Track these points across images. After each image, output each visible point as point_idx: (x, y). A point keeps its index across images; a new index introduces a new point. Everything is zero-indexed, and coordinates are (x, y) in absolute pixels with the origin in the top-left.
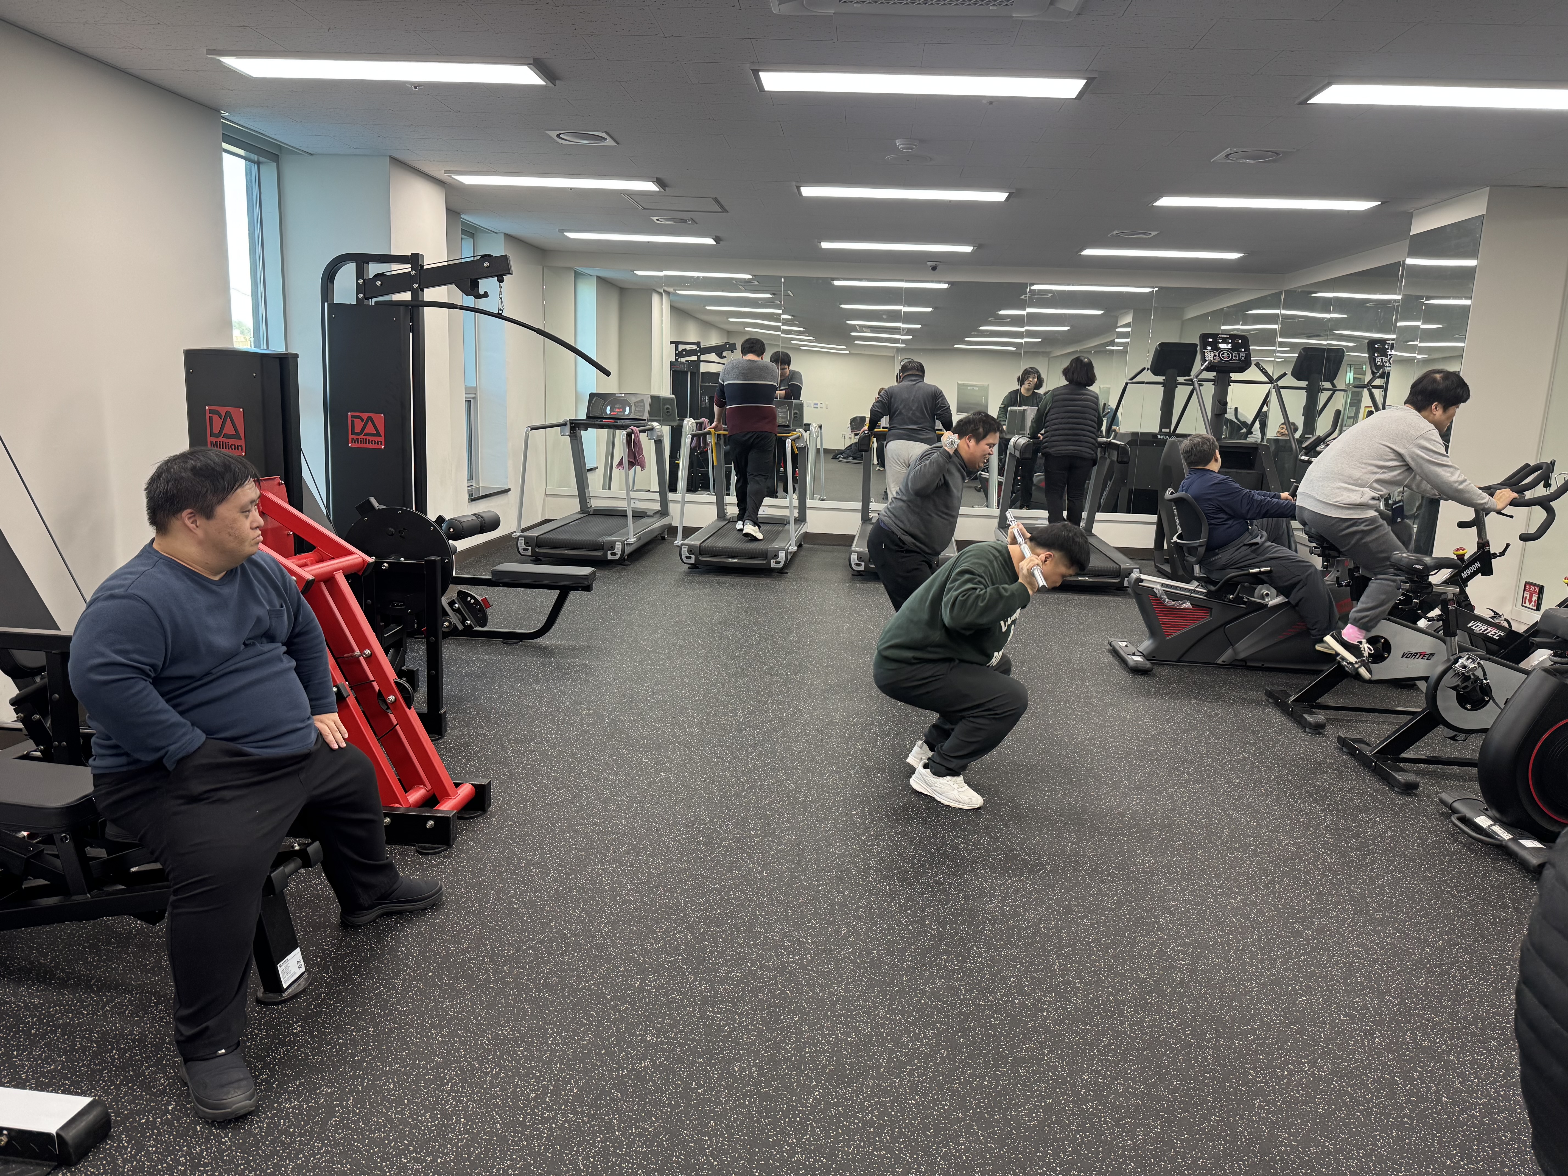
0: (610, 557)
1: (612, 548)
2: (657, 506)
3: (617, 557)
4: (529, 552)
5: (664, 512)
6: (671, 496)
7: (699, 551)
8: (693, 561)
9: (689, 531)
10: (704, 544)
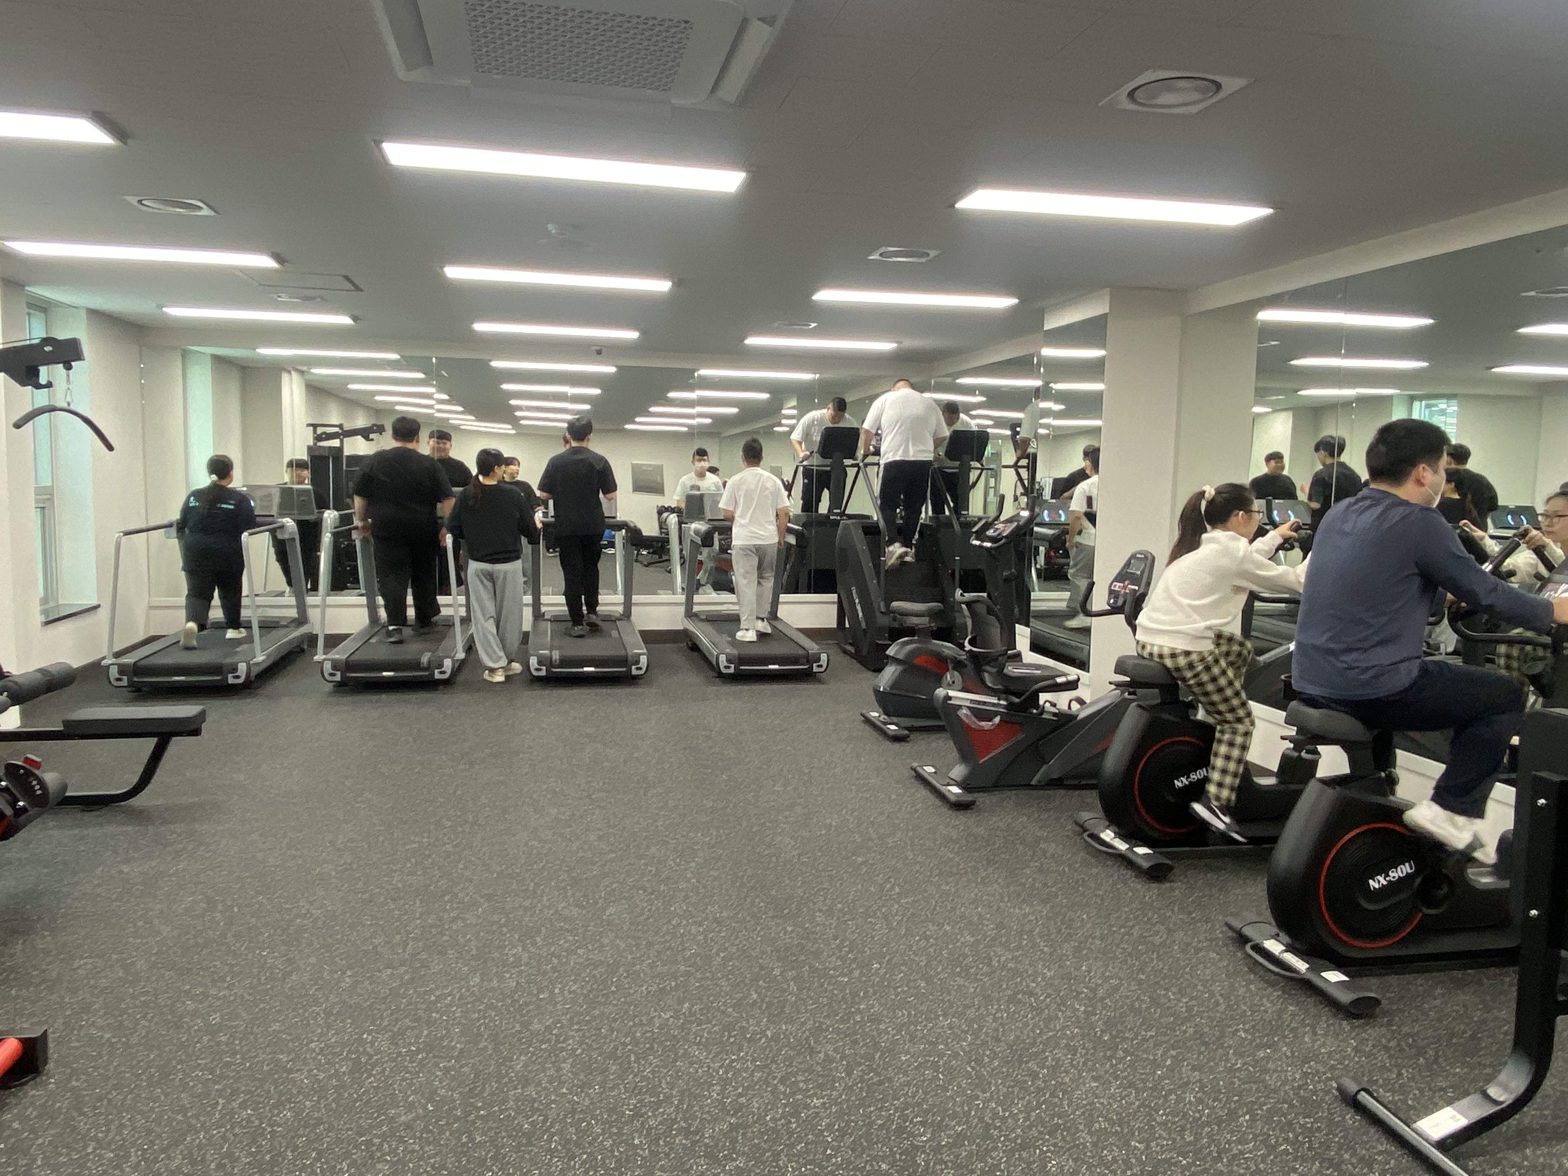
0: (231, 680)
1: (235, 670)
2: (293, 613)
3: (241, 681)
4: (125, 682)
5: (302, 620)
6: (310, 600)
7: (348, 666)
8: (338, 678)
9: (333, 641)
10: (353, 658)
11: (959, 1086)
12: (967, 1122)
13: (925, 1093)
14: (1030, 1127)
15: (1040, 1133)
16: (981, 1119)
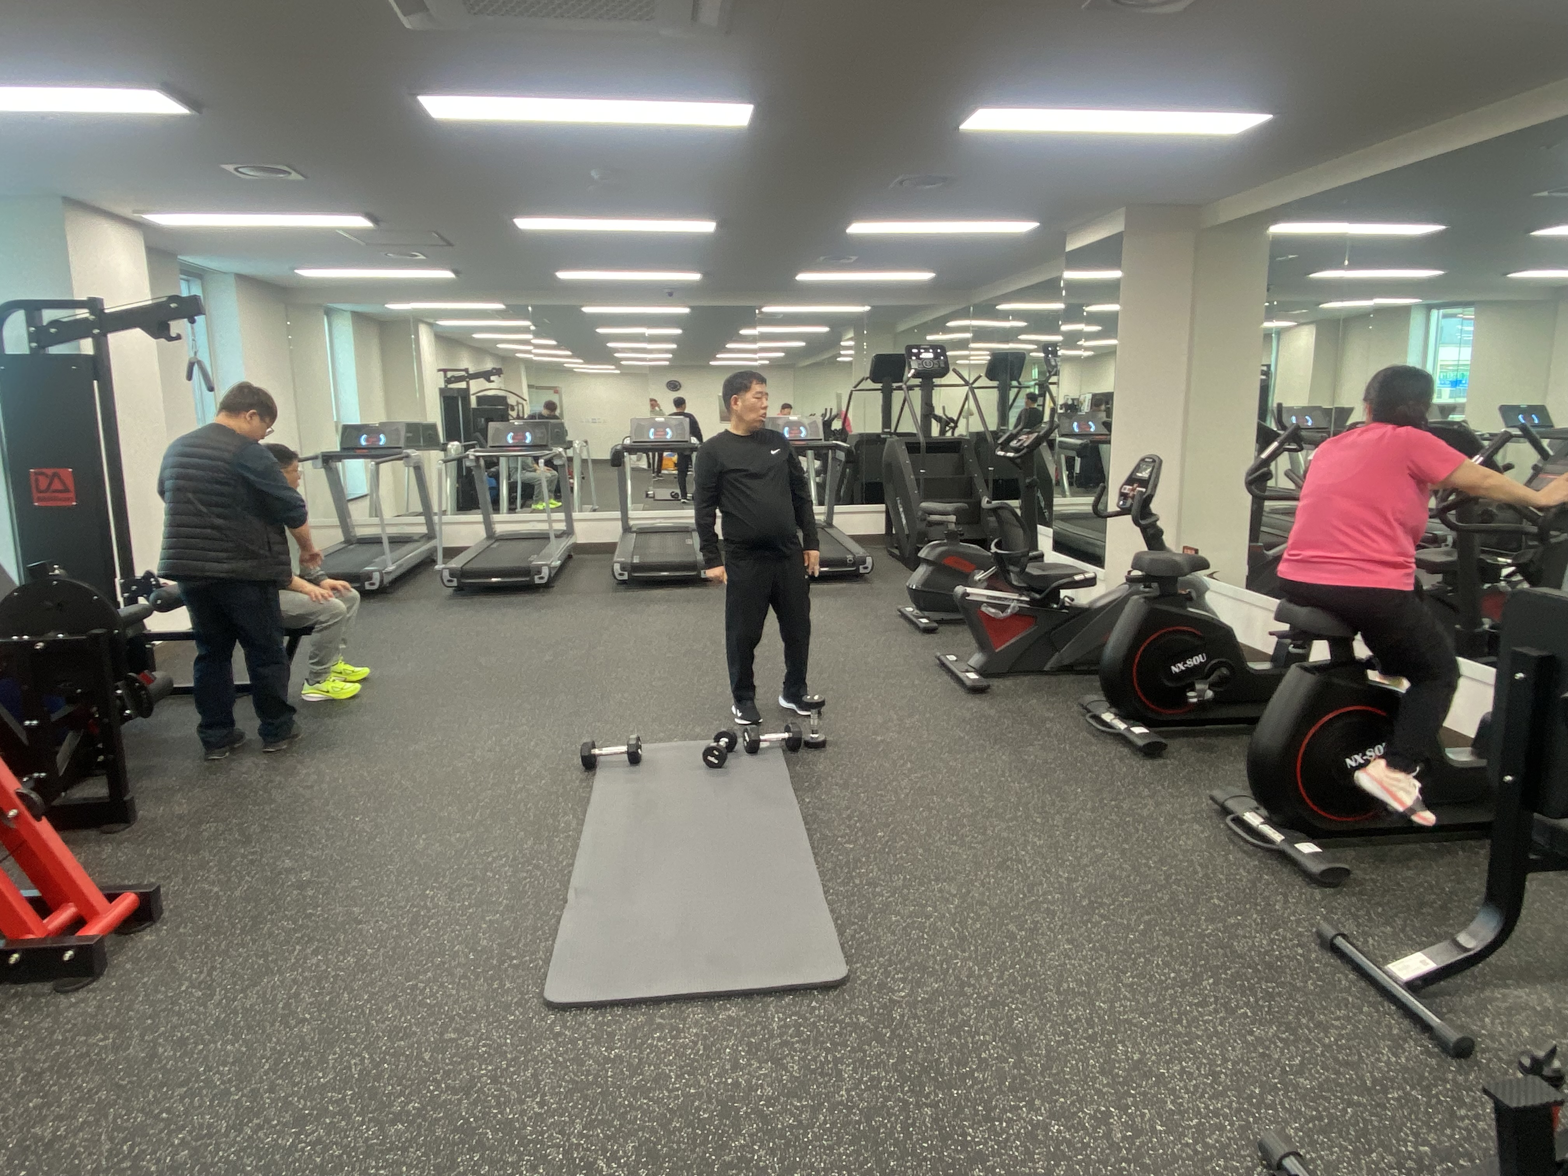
7: (462, 574)
8: (455, 583)
10: (468, 566)
11: (941, 946)
12: (943, 980)
13: (909, 952)
14: (1002, 986)
15: (1010, 991)
16: (957, 978)
